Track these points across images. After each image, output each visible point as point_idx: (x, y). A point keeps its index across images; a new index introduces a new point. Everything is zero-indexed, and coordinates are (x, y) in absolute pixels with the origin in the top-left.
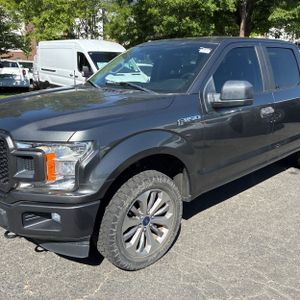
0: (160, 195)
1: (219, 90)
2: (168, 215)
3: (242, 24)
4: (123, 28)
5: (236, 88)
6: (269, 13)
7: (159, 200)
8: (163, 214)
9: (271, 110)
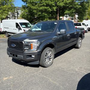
0: (50, 52)
1: (59, 31)
2: (52, 56)
3: (58, 15)
4: (26, 15)
5: (63, 31)
6: (64, 12)
7: (50, 53)
8: (51, 56)
9: (69, 35)
